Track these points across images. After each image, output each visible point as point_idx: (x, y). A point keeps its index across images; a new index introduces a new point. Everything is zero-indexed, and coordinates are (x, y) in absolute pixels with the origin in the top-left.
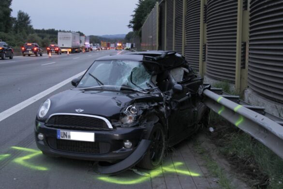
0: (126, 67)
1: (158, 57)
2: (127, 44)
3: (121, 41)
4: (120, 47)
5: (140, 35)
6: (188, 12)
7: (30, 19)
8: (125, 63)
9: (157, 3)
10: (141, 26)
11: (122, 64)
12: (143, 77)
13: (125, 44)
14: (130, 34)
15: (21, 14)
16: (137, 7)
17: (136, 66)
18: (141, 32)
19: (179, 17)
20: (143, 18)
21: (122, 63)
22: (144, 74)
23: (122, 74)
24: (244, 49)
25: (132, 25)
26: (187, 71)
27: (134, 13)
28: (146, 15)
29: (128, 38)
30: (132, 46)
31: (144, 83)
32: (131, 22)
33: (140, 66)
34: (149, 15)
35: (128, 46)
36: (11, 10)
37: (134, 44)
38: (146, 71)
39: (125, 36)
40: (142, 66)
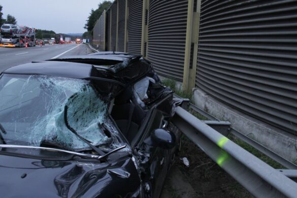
0: (56, 91)
1: (118, 66)
2: (84, 40)
3: (79, 37)
4: (79, 41)
5: (92, 34)
6: (130, 16)
7: (16, 20)
8: (55, 82)
9: (105, 10)
10: (93, 28)
11: (48, 84)
12: (92, 110)
13: (82, 39)
14: (86, 33)
15: (9, 17)
16: (90, 15)
17: (76, 91)
18: (93, 32)
19: (122, 21)
20: (94, 22)
21: (47, 82)
22: (94, 104)
23: (47, 108)
24: (192, 49)
25: (87, 27)
26: (153, 80)
27: (88, 19)
28: (96, 21)
29: (84, 36)
30: (87, 41)
31: (94, 125)
32: (86, 25)
33: (85, 89)
34: (98, 21)
35: (85, 41)
36: (2, 14)
37: (88, 40)
38: (98, 96)
39: (82, 35)
40: (90, 90)
